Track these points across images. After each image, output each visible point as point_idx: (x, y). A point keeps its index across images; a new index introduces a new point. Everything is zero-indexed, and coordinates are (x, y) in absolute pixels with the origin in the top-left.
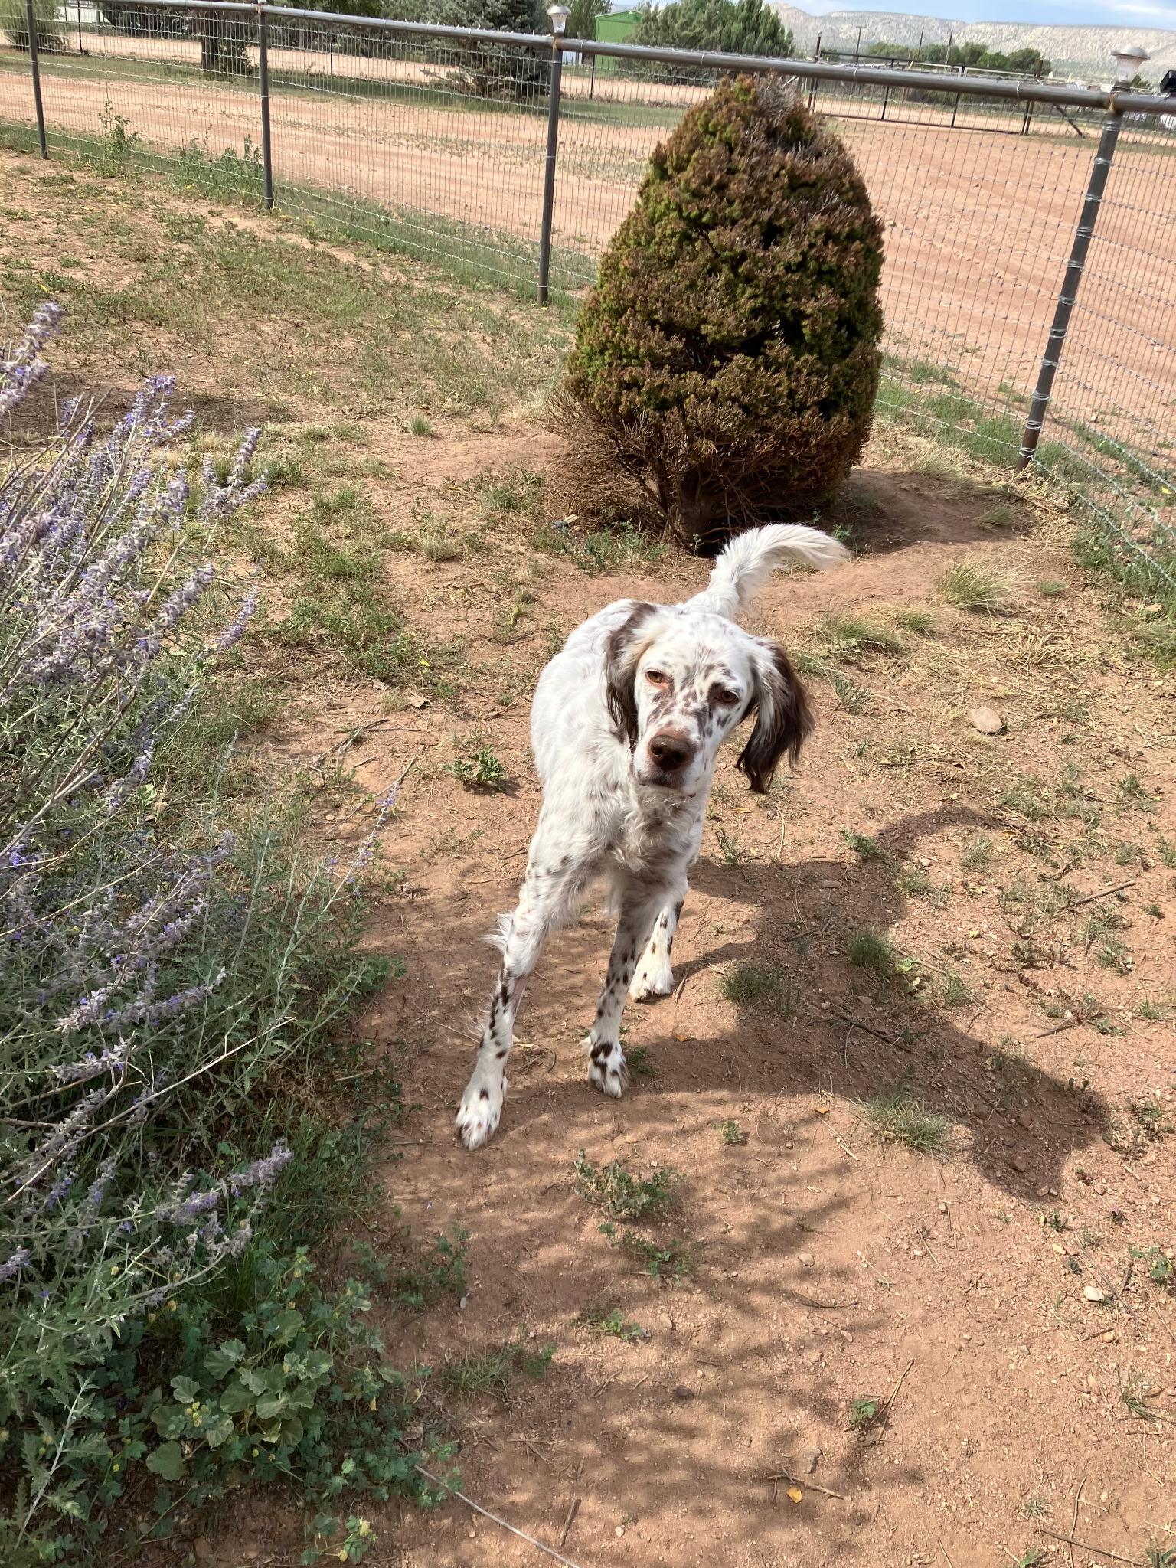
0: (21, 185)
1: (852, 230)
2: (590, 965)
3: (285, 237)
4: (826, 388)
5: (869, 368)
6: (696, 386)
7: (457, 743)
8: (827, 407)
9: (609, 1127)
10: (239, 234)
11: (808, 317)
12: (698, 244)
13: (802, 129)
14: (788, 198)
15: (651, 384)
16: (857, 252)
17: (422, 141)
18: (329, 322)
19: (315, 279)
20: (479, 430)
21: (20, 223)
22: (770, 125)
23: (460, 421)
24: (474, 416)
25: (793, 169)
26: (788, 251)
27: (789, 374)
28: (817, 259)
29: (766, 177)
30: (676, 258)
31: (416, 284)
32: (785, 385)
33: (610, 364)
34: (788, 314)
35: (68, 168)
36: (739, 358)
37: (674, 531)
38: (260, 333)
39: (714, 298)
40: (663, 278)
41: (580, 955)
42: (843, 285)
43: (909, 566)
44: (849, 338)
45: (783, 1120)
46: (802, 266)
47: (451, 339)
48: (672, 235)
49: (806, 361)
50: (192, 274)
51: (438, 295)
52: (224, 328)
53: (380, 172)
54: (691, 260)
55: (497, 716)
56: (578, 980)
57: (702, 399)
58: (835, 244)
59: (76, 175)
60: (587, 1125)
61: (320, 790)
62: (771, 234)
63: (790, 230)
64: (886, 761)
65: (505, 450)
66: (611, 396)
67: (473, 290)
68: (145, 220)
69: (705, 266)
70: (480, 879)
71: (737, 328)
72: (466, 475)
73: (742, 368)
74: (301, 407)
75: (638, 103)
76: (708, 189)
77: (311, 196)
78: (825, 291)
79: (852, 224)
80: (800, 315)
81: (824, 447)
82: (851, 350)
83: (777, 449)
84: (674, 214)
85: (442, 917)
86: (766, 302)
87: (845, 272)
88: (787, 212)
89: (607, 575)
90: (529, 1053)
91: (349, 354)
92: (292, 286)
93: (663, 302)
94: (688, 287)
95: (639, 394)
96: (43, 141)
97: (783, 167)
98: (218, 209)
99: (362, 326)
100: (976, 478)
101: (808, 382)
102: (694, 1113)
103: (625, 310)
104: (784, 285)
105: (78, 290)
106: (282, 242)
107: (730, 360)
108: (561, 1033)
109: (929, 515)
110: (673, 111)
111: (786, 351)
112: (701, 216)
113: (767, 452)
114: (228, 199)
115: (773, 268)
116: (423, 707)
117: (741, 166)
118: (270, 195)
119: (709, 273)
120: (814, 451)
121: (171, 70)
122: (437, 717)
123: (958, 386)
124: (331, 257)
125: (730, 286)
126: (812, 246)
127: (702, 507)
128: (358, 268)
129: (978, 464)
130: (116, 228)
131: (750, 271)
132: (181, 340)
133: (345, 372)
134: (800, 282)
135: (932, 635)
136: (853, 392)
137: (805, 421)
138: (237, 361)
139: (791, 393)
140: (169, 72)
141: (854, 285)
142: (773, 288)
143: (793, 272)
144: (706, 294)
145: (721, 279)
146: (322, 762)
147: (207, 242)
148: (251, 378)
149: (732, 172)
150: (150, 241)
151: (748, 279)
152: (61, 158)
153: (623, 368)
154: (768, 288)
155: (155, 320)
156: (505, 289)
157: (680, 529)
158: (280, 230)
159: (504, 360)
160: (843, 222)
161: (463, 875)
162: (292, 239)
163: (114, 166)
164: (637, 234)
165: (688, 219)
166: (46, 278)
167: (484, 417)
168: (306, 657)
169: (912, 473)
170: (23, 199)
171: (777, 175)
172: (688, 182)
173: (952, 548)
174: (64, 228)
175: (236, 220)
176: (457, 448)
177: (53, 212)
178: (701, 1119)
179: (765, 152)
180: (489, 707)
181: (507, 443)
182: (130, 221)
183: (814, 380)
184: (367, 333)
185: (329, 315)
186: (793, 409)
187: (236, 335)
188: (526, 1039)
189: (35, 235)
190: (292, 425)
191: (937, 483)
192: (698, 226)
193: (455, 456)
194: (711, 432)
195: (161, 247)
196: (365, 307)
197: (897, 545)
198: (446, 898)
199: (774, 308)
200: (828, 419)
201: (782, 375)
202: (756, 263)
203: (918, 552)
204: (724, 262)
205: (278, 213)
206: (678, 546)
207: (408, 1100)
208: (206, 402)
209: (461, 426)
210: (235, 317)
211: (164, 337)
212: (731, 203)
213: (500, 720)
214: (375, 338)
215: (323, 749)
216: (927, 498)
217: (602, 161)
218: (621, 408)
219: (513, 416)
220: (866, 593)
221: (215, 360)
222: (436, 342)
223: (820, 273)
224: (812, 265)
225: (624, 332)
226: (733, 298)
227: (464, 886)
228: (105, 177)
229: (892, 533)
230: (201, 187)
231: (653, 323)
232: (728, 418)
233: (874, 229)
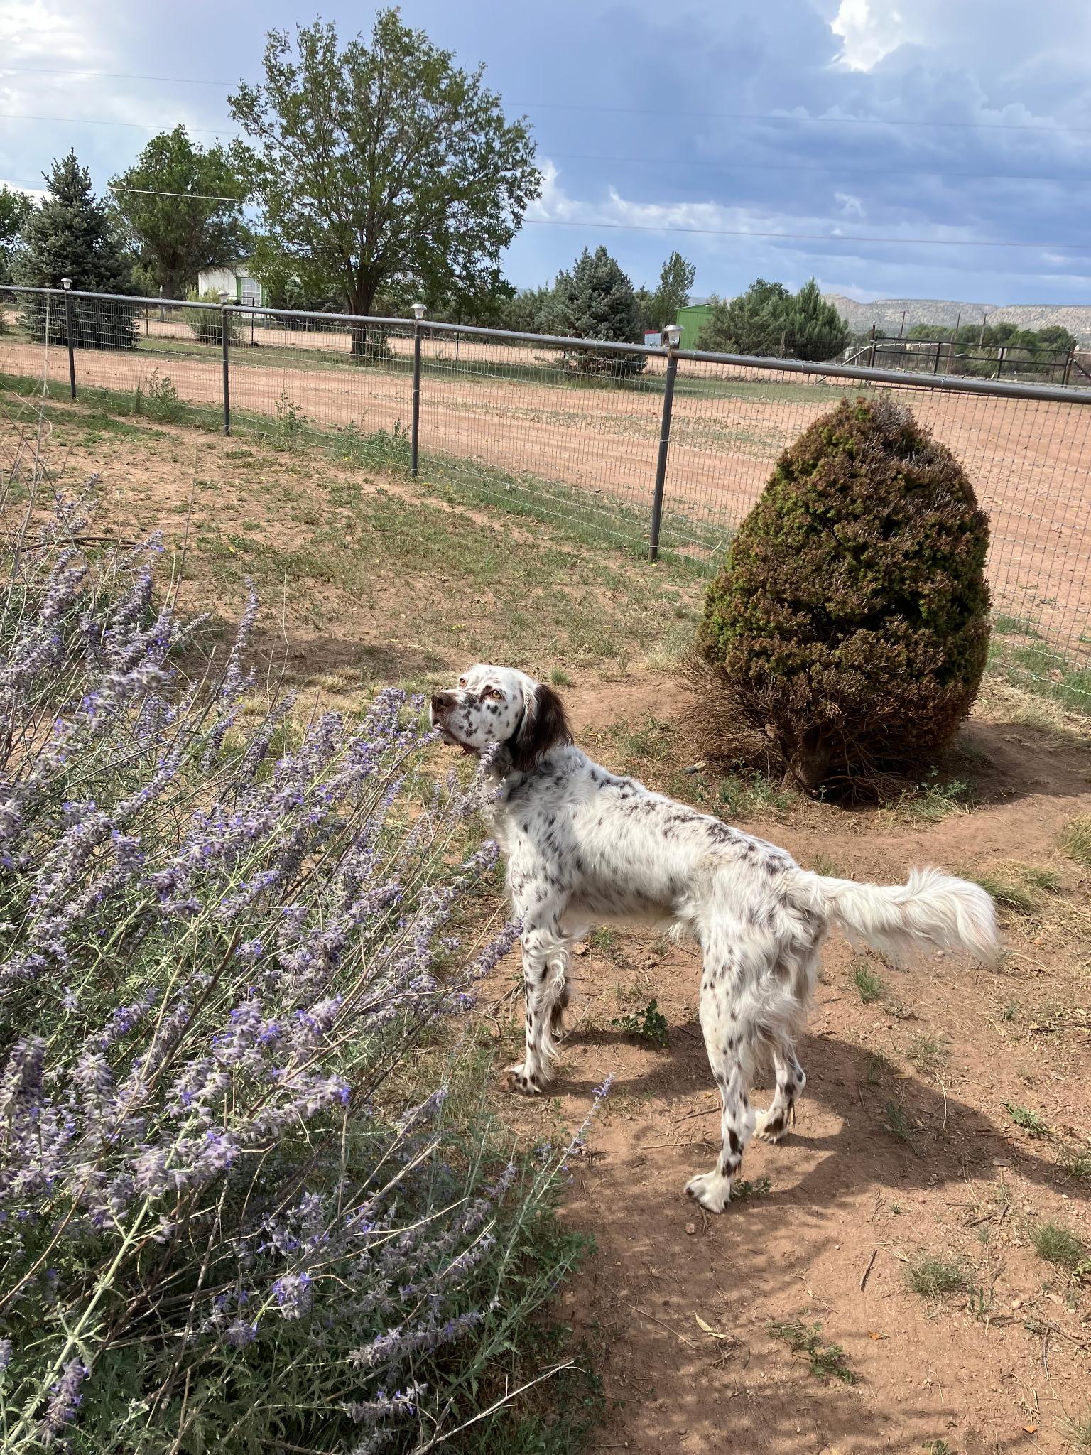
0: (210, 459)
1: (963, 523)
2: (771, 1245)
3: (427, 501)
4: (941, 658)
5: (979, 640)
6: (821, 656)
7: (620, 994)
8: (942, 674)
9: (812, 1437)
10: (390, 499)
11: (925, 597)
12: (823, 535)
13: (914, 440)
14: (905, 497)
15: (781, 653)
16: (968, 542)
17: (535, 416)
18: (471, 579)
19: (456, 539)
20: (609, 680)
21: (209, 492)
22: (887, 438)
23: (592, 671)
24: (604, 667)
25: (910, 472)
26: (905, 541)
27: (907, 645)
28: (932, 548)
29: (884, 480)
30: (802, 546)
31: (541, 543)
32: (904, 655)
33: (742, 635)
34: (906, 594)
35: (248, 444)
36: (862, 632)
37: (795, 776)
38: (413, 589)
39: (838, 580)
40: (792, 563)
41: (761, 1233)
42: (956, 570)
43: (1025, 819)
44: (961, 613)
45: (991, 1439)
46: (918, 554)
47: (578, 593)
48: (800, 528)
49: (923, 634)
50: (352, 534)
51: (562, 554)
52: (382, 584)
53: (503, 443)
54: (817, 549)
55: (653, 965)
56: (760, 1261)
57: (826, 667)
58: (948, 535)
59: (253, 449)
60: (790, 1434)
61: (497, 1041)
62: (889, 527)
63: (907, 524)
64: (1035, 1026)
65: (633, 698)
66: (742, 663)
67: (591, 548)
68: (310, 486)
69: (829, 553)
70: (655, 1144)
71: (859, 606)
72: (601, 722)
73: (865, 641)
74: (453, 657)
75: (717, 378)
76: (833, 491)
77: (448, 466)
78: (939, 575)
79: (962, 517)
80: (917, 595)
81: (939, 709)
82: (964, 624)
83: (897, 711)
84: (802, 510)
85: (621, 1184)
86: (886, 584)
87: (958, 559)
88: (904, 508)
89: (741, 822)
90: (722, 1344)
91: (490, 609)
92: (437, 546)
93: (791, 584)
94: (813, 571)
95: (768, 661)
96: (227, 423)
97: (899, 473)
98: (371, 477)
99: (499, 582)
100: (1073, 728)
101: (925, 653)
102: (898, 1426)
103: (756, 590)
104: (902, 570)
105: (260, 551)
106: (426, 506)
107: (853, 634)
108: (752, 1322)
109: (1035, 766)
110: (747, 385)
111: (904, 626)
112: (826, 512)
113: (888, 713)
114: (379, 469)
115: (893, 556)
116: (584, 954)
117: (863, 472)
118: (415, 466)
119: (834, 559)
120: (931, 712)
121: (326, 357)
122: (598, 965)
123: (1041, 638)
124: (469, 519)
125: (851, 571)
126: (927, 537)
127: (820, 757)
128: (492, 529)
129: (1073, 715)
130: (288, 495)
131: (871, 559)
132: (347, 595)
133: (488, 624)
134: (917, 567)
135: (1058, 891)
136: (966, 660)
137: (923, 687)
138: (396, 615)
139: (910, 662)
140: (324, 359)
141: (965, 569)
142: (893, 572)
143: (911, 559)
144: (831, 577)
145: (844, 565)
146: (496, 1011)
147: (363, 506)
148: (408, 630)
149: (853, 476)
150: (316, 506)
151: (870, 565)
152: (241, 435)
153: (754, 638)
154: (888, 573)
155: (324, 576)
156: (620, 548)
157: (801, 776)
158: (423, 495)
159: (624, 613)
160: (954, 517)
161: (637, 1138)
162: (434, 503)
163: (284, 442)
164: (767, 525)
165: (814, 515)
166: (232, 541)
167: (611, 666)
168: (474, 901)
169: (1013, 724)
170: (211, 470)
171: (895, 478)
172: (814, 484)
173: (1063, 801)
174: (245, 496)
175: (386, 487)
176: (591, 696)
177: (236, 482)
178: (906, 1434)
179: (881, 460)
180: (645, 954)
181: (636, 692)
182: (299, 489)
183: (931, 650)
184: (503, 589)
185: (471, 572)
186: (911, 676)
187: (393, 591)
188: (718, 1328)
189: (221, 503)
190: (446, 674)
191: (1037, 735)
192: (825, 522)
193: (590, 704)
194: (836, 696)
195: (325, 511)
196: (501, 565)
197: (1010, 797)
198: (623, 1163)
199: (892, 589)
200: (943, 684)
201: (900, 647)
202: (877, 552)
203: (1032, 805)
204: (848, 550)
205: (421, 481)
206: (800, 791)
207: (609, 1393)
208: (372, 652)
209: (593, 676)
210: (391, 574)
211: (332, 593)
212: (853, 501)
213: (656, 968)
214: (512, 594)
215: (496, 997)
216: (1031, 750)
217: (690, 430)
218: (751, 673)
219: (639, 665)
220: (988, 846)
221: (376, 613)
222: (564, 597)
223: (934, 559)
224: (927, 552)
225: (755, 607)
226: (855, 581)
227: (640, 1151)
228: (277, 451)
229: (1002, 784)
230: (357, 458)
231: (781, 601)
232: (851, 684)
233: (981, 521)
